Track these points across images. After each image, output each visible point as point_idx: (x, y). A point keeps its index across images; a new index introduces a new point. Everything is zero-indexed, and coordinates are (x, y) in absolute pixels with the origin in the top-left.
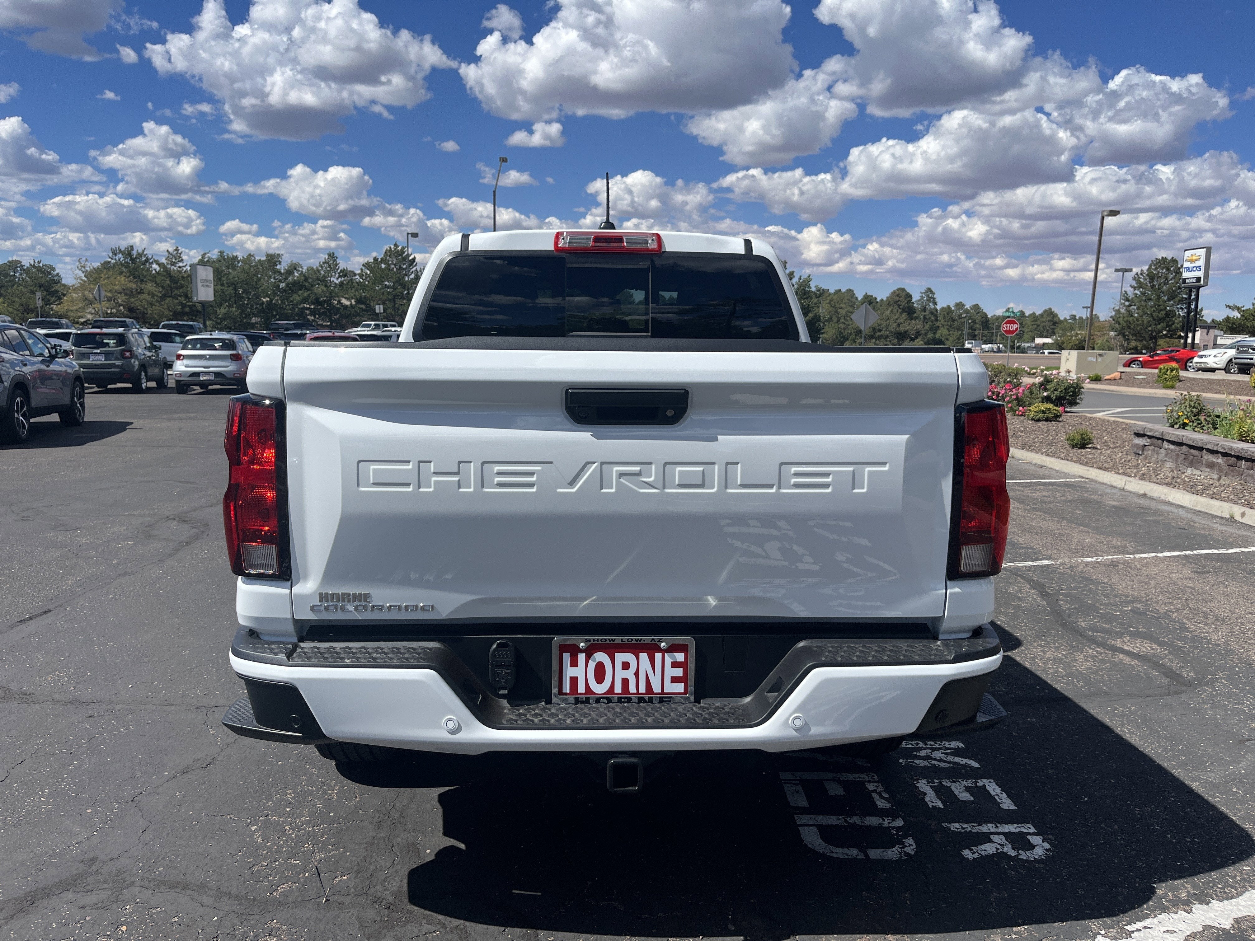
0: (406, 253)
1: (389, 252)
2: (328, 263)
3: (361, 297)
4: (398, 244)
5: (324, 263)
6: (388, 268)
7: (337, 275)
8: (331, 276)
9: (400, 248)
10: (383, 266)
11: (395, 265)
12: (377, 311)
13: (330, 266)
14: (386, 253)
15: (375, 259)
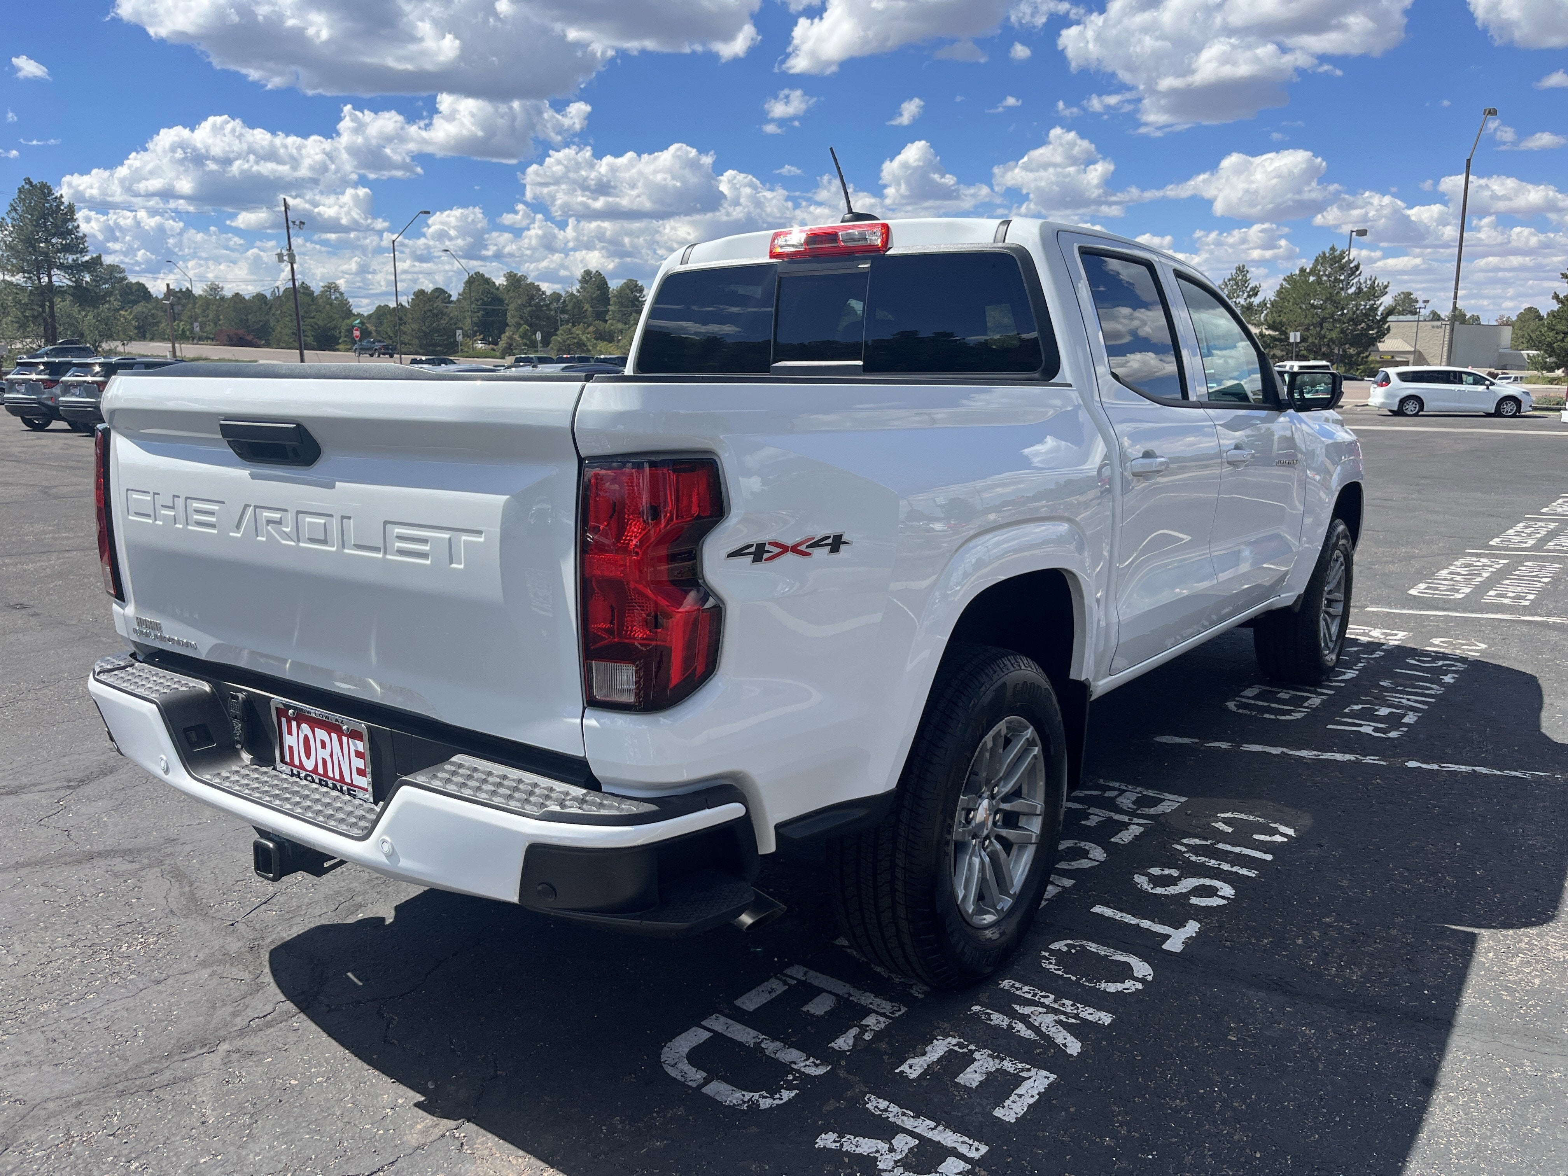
0: (1346, 259)
1: (1322, 260)
2: (1235, 280)
3: (1274, 322)
4: (1336, 247)
5: (1229, 280)
6: (1319, 282)
7: (1246, 294)
8: (1238, 296)
9: (1338, 252)
10: (1312, 279)
11: (1329, 276)
12: (1292, 340)
13: (1237, 283)
14: (1317, 260)
15: (1302, 270)
